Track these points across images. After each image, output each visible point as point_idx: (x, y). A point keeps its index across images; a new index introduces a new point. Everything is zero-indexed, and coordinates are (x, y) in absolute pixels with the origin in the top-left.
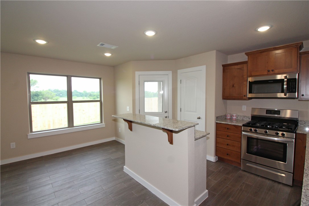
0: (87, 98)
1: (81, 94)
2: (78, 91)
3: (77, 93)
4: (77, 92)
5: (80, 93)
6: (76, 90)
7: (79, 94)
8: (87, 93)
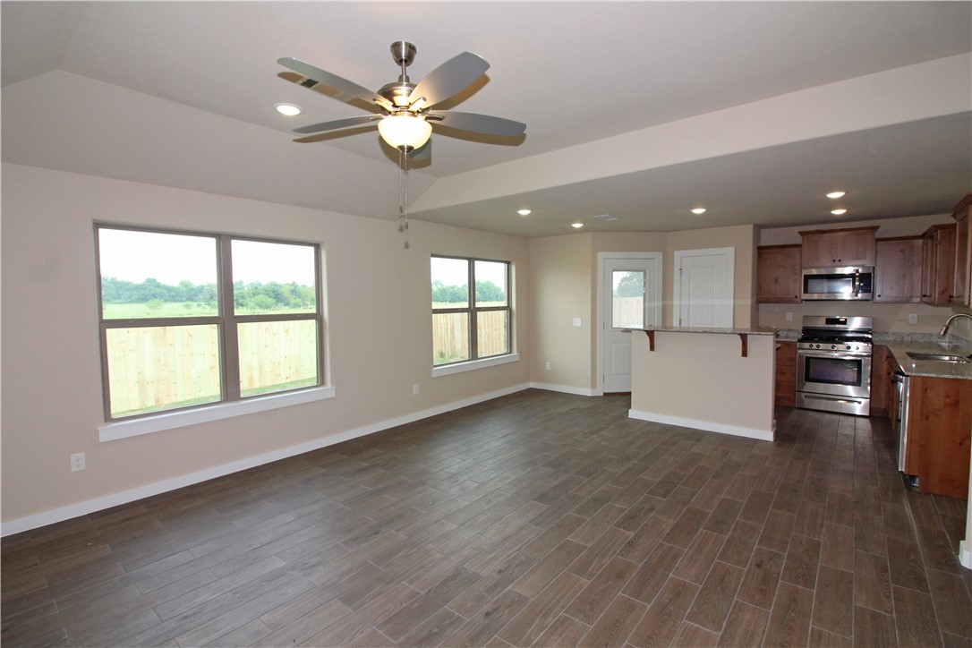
0: (198, 306)
1: (173, 293)
2: (162, 284)
3: (158, 290)
4: (158, 286)
5: (169, 289)
6: (154, 280)
7: (165, 291)
8: (193, 289)
